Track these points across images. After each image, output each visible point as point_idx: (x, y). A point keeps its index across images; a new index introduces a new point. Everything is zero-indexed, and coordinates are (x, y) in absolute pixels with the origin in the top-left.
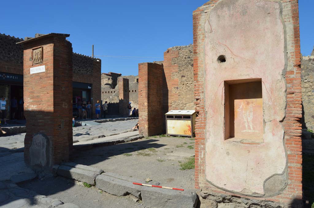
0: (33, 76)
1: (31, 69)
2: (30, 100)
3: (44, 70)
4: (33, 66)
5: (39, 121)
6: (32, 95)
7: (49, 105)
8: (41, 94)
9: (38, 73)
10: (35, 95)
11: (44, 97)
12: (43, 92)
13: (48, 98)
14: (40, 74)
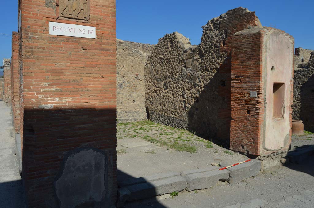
0: (58, 39)
1: (51, 24)
2: (46, 87)
3: (94, 36)
4: (57, 20)
5: (77, 126)
6: (59, 78)
7: (106, 98)
8: (85, 78)
9: (75, 38)
10: (65, 78)
11: (92, 83)
12: (91, 75)
13: (104, 86)
14: (82, 41)
